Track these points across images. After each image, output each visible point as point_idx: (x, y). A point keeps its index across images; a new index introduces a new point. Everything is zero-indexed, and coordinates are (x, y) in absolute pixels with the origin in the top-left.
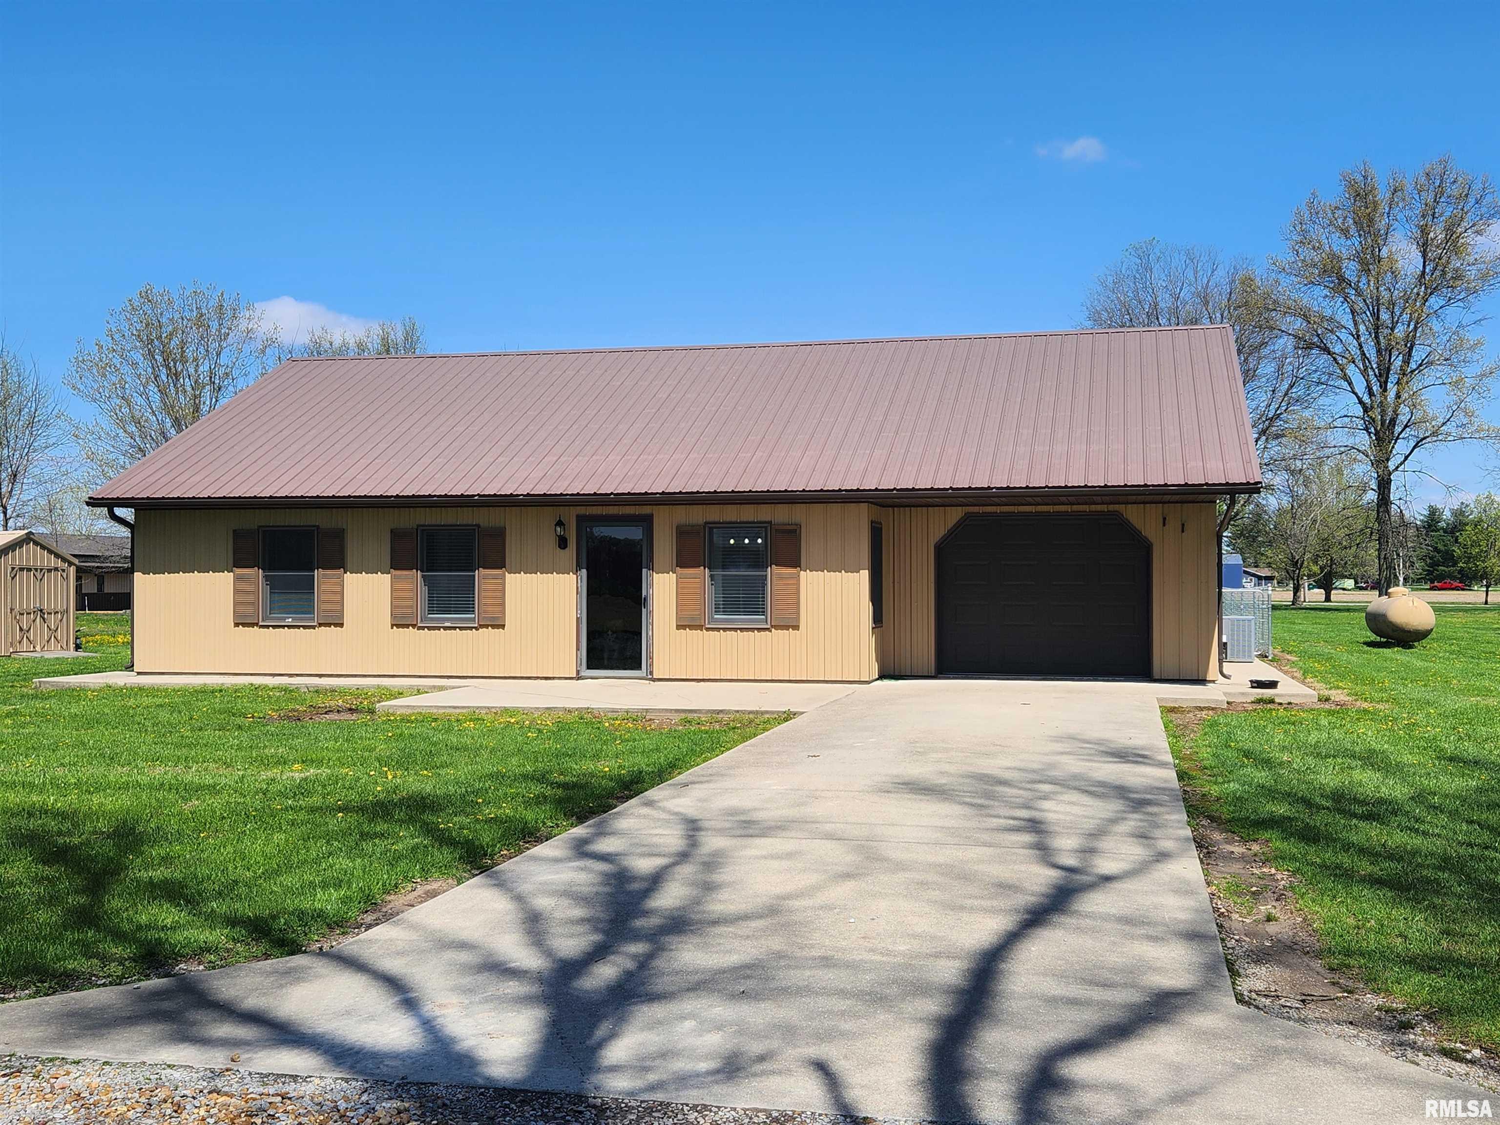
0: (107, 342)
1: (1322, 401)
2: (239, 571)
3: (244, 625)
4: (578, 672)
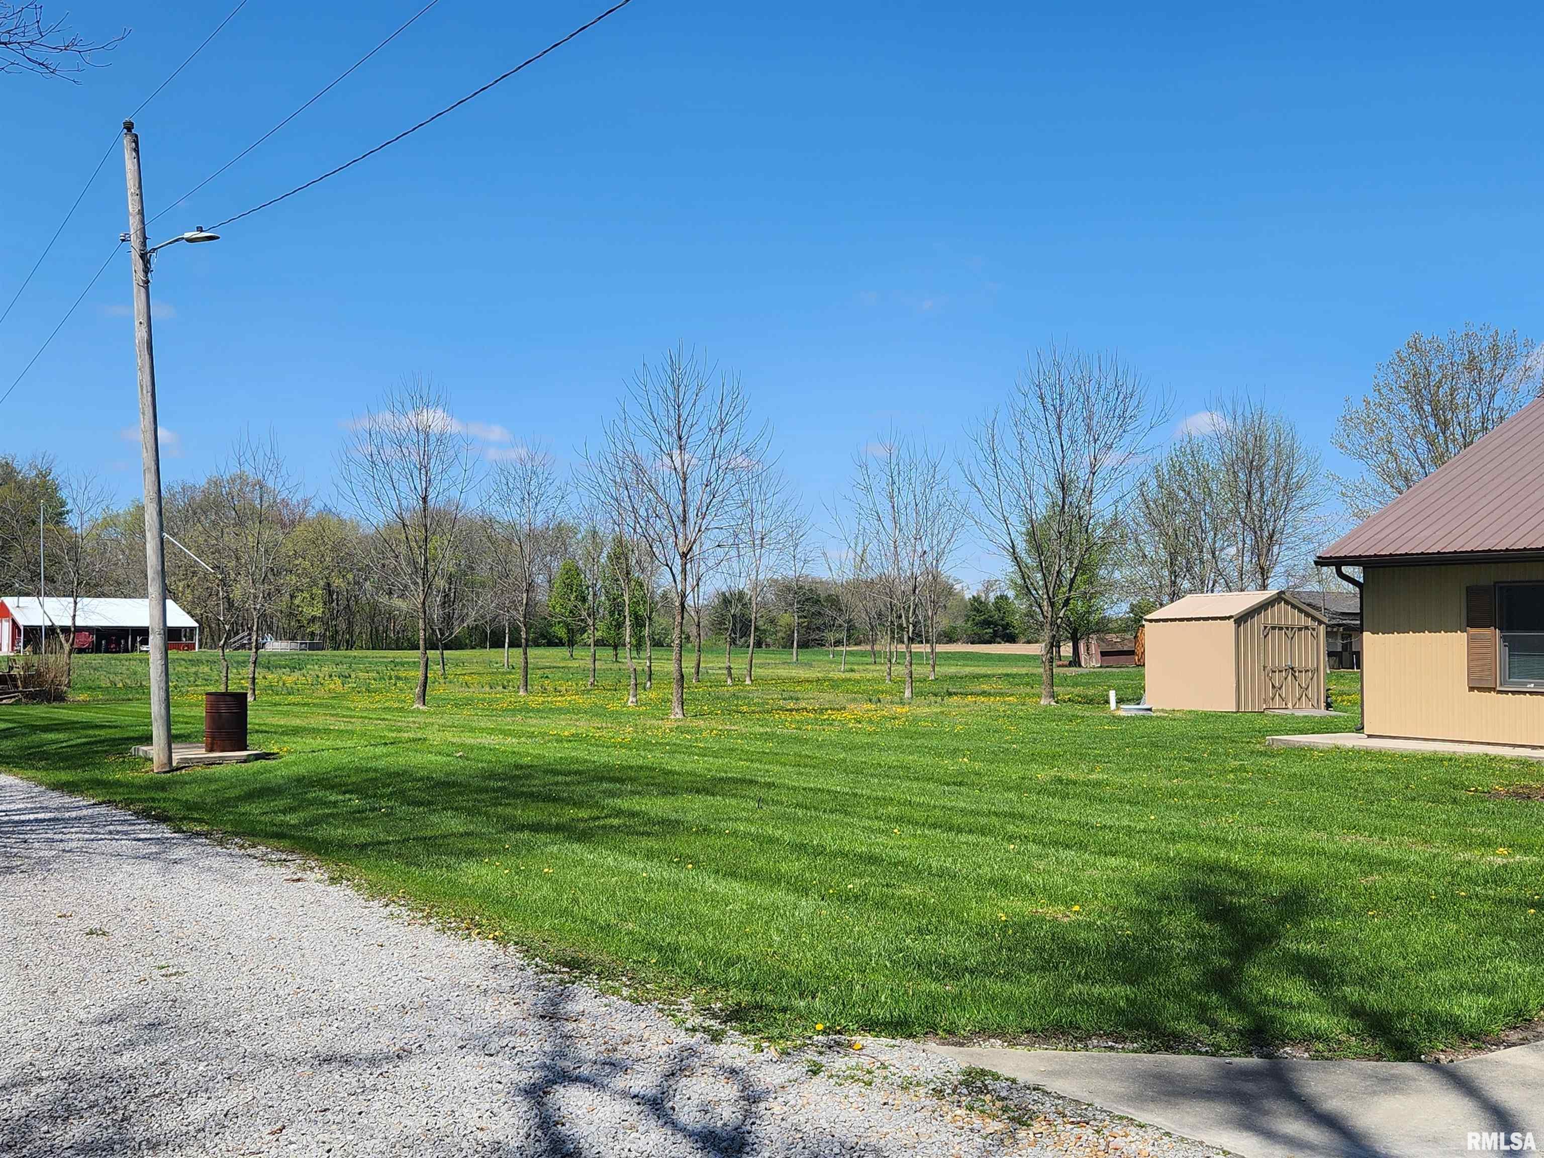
0: (1374, 397)
2: (1472, 631)
3: (1480, 690)
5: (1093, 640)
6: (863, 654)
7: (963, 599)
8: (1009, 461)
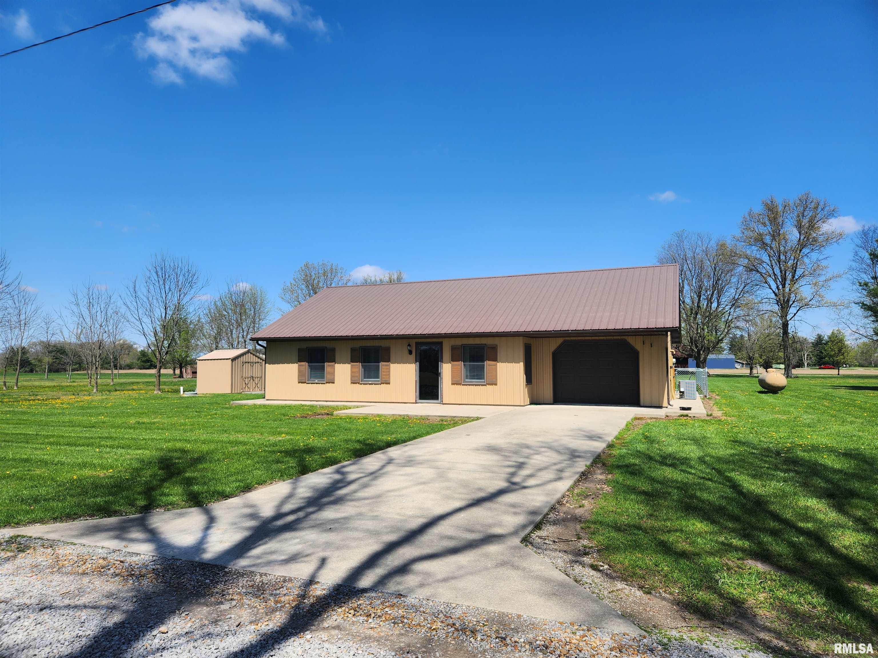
0: (293, 282)
1: (758, 292)
2: (300, 363)
3: (302, 383)
4: (416, 401)
5: (189, 368)
6: (84, 375)
7: (137, 351)
8: (142, 297)
